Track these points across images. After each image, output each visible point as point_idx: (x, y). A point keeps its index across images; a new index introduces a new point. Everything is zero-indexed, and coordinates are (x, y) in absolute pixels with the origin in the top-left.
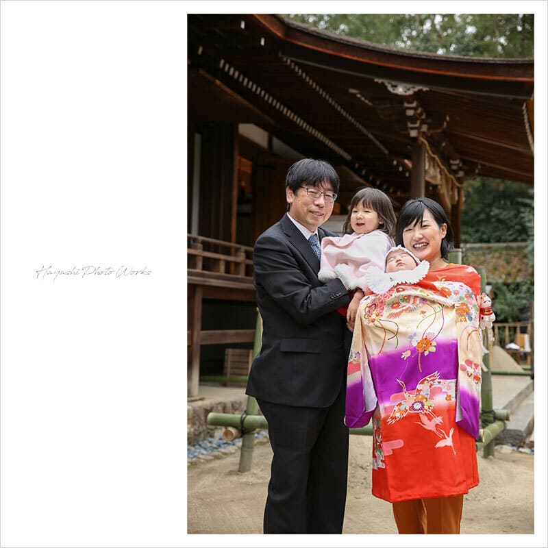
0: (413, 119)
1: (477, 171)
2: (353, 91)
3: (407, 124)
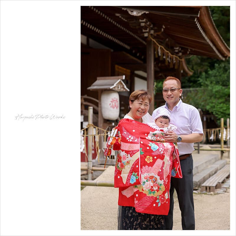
0: (145, 28)
1: (188, 52)
2: (117, 15)
3: (142, 30)
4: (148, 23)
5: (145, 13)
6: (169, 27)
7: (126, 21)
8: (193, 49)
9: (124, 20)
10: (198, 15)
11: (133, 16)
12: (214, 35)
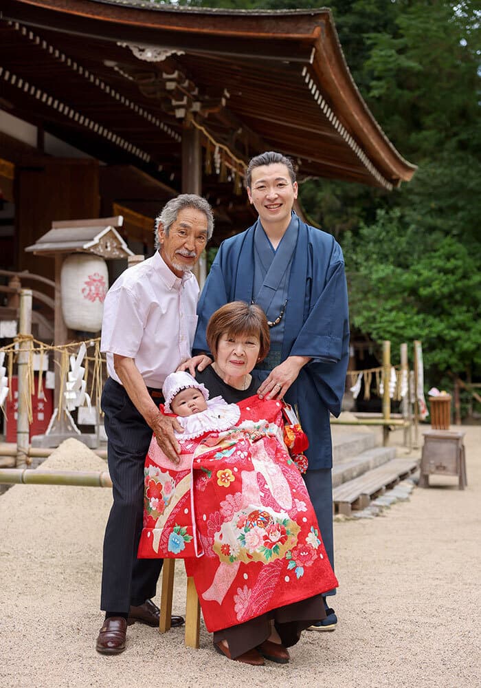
2: (109, 63)
3: (171, 102)
4: (186, 84)
5: (174, 55)
6: (240, 94)
7: (131, 78)
8: (310, 160)
9: (126, 76)
10: (310, 58)
11: (145, 61)
12: (357, 117)
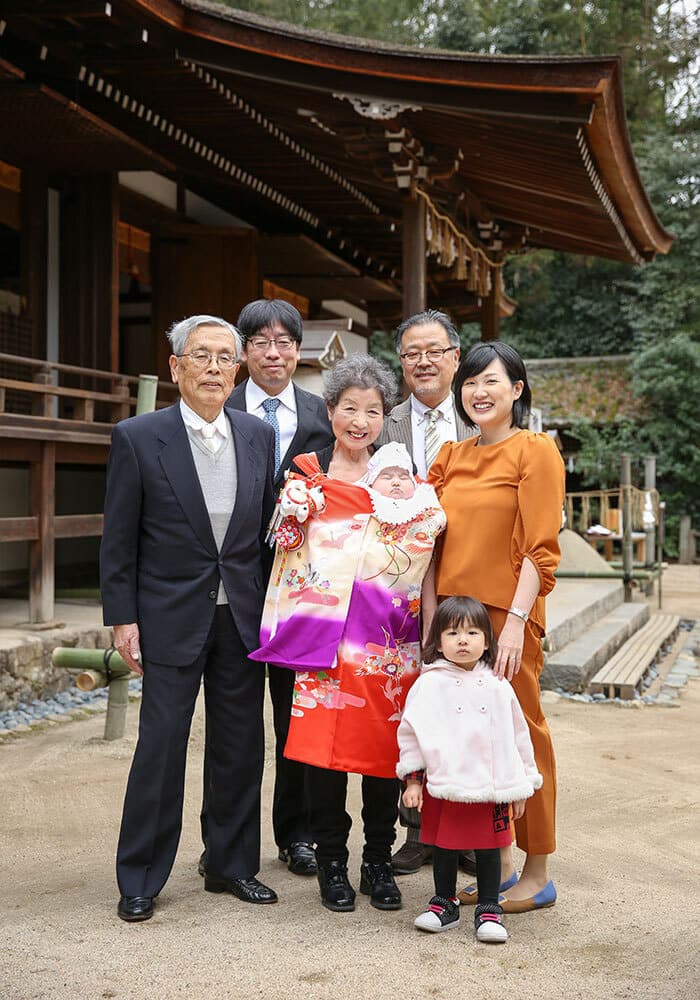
0: (401, 158)
1: (524, 240)
2: (303, 112)
3: (392, 168)
4: (411, 144)
5: (408, 111)
6: (478, 155)
7: (332, 133)
8: (542, 229)
9: (327, 130)
10: (588, 118)
11: (370, 119)
